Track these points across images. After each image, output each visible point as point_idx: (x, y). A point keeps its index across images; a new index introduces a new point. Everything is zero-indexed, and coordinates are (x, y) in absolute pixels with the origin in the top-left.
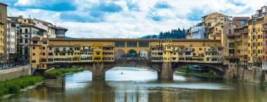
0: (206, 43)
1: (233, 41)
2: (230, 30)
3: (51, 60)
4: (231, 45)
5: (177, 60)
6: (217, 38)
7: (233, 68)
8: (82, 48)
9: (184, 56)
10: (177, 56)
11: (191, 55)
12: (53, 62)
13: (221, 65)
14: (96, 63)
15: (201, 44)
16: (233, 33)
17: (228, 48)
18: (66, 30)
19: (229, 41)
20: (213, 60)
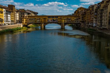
0: (76, 17)
1: (83, 16)
2: (82, 13)
3: (28, 22)
4: (82, 17)
5: (66, 22)
6: (79, 15)
7: (83, 24)
8: (37, 19)
9: (68, 21)
10: (66, 21)
11: (70, 21)
12: (29, 23)
13: (79, 23)
14: (41, 23)
15: (74, 17)
16: (83, 13)
17: (82, 18)
18: (38, 13)
19: (82, 16)
20: (77, 22)
